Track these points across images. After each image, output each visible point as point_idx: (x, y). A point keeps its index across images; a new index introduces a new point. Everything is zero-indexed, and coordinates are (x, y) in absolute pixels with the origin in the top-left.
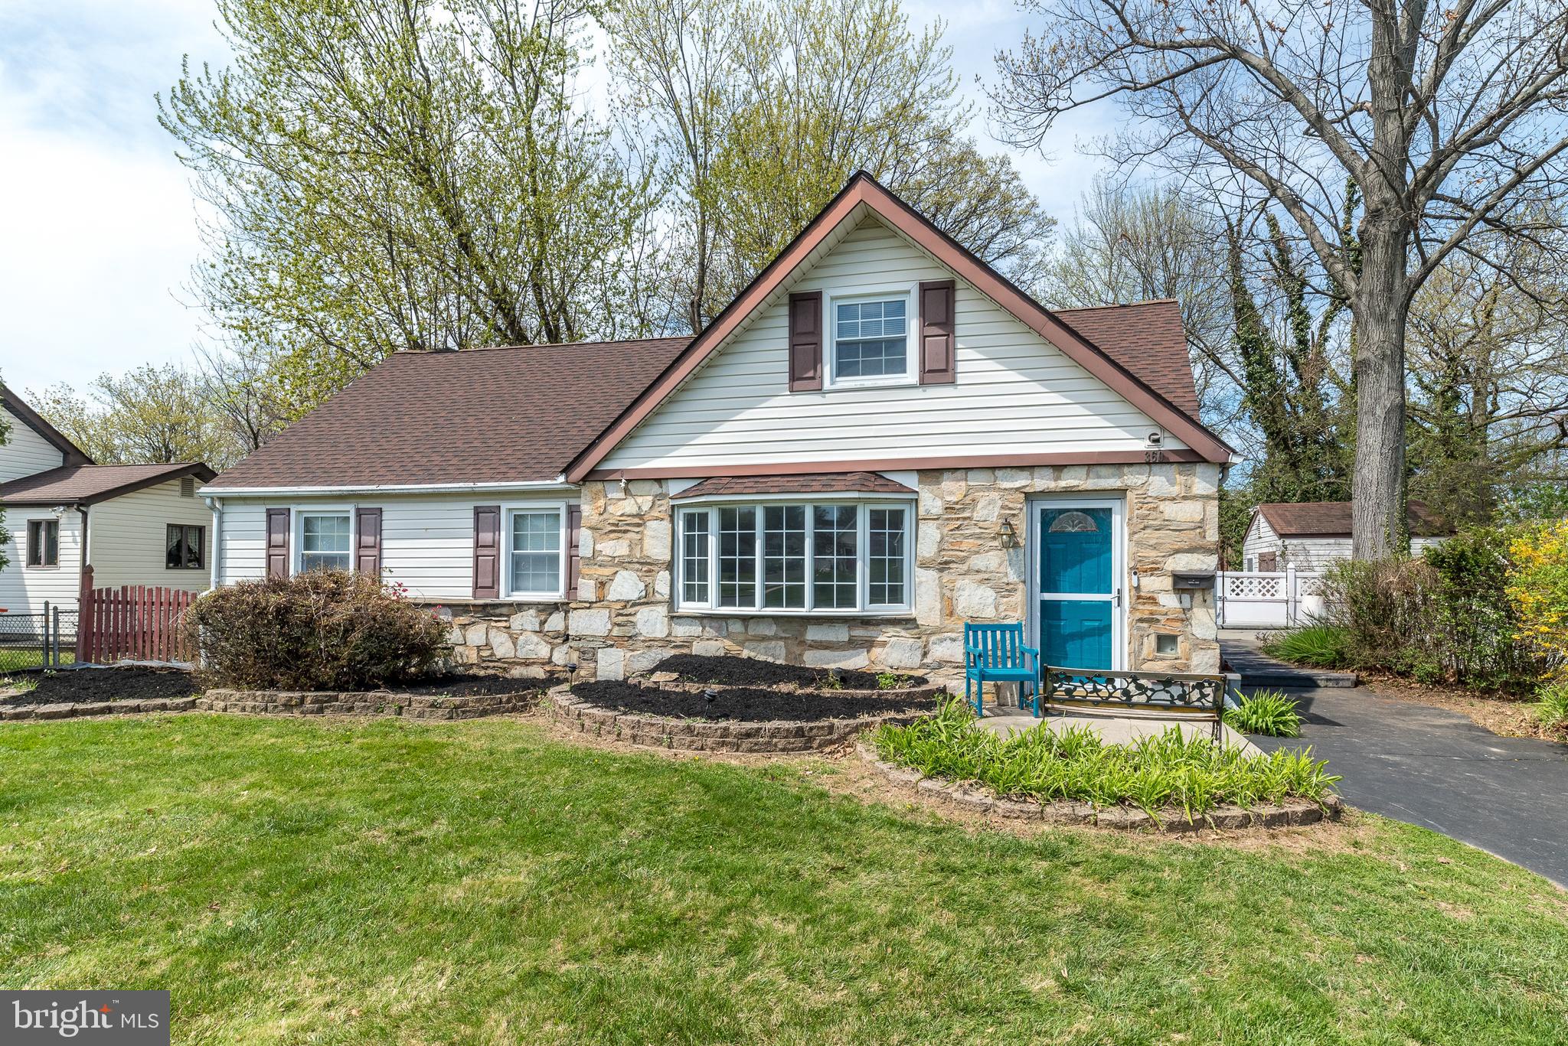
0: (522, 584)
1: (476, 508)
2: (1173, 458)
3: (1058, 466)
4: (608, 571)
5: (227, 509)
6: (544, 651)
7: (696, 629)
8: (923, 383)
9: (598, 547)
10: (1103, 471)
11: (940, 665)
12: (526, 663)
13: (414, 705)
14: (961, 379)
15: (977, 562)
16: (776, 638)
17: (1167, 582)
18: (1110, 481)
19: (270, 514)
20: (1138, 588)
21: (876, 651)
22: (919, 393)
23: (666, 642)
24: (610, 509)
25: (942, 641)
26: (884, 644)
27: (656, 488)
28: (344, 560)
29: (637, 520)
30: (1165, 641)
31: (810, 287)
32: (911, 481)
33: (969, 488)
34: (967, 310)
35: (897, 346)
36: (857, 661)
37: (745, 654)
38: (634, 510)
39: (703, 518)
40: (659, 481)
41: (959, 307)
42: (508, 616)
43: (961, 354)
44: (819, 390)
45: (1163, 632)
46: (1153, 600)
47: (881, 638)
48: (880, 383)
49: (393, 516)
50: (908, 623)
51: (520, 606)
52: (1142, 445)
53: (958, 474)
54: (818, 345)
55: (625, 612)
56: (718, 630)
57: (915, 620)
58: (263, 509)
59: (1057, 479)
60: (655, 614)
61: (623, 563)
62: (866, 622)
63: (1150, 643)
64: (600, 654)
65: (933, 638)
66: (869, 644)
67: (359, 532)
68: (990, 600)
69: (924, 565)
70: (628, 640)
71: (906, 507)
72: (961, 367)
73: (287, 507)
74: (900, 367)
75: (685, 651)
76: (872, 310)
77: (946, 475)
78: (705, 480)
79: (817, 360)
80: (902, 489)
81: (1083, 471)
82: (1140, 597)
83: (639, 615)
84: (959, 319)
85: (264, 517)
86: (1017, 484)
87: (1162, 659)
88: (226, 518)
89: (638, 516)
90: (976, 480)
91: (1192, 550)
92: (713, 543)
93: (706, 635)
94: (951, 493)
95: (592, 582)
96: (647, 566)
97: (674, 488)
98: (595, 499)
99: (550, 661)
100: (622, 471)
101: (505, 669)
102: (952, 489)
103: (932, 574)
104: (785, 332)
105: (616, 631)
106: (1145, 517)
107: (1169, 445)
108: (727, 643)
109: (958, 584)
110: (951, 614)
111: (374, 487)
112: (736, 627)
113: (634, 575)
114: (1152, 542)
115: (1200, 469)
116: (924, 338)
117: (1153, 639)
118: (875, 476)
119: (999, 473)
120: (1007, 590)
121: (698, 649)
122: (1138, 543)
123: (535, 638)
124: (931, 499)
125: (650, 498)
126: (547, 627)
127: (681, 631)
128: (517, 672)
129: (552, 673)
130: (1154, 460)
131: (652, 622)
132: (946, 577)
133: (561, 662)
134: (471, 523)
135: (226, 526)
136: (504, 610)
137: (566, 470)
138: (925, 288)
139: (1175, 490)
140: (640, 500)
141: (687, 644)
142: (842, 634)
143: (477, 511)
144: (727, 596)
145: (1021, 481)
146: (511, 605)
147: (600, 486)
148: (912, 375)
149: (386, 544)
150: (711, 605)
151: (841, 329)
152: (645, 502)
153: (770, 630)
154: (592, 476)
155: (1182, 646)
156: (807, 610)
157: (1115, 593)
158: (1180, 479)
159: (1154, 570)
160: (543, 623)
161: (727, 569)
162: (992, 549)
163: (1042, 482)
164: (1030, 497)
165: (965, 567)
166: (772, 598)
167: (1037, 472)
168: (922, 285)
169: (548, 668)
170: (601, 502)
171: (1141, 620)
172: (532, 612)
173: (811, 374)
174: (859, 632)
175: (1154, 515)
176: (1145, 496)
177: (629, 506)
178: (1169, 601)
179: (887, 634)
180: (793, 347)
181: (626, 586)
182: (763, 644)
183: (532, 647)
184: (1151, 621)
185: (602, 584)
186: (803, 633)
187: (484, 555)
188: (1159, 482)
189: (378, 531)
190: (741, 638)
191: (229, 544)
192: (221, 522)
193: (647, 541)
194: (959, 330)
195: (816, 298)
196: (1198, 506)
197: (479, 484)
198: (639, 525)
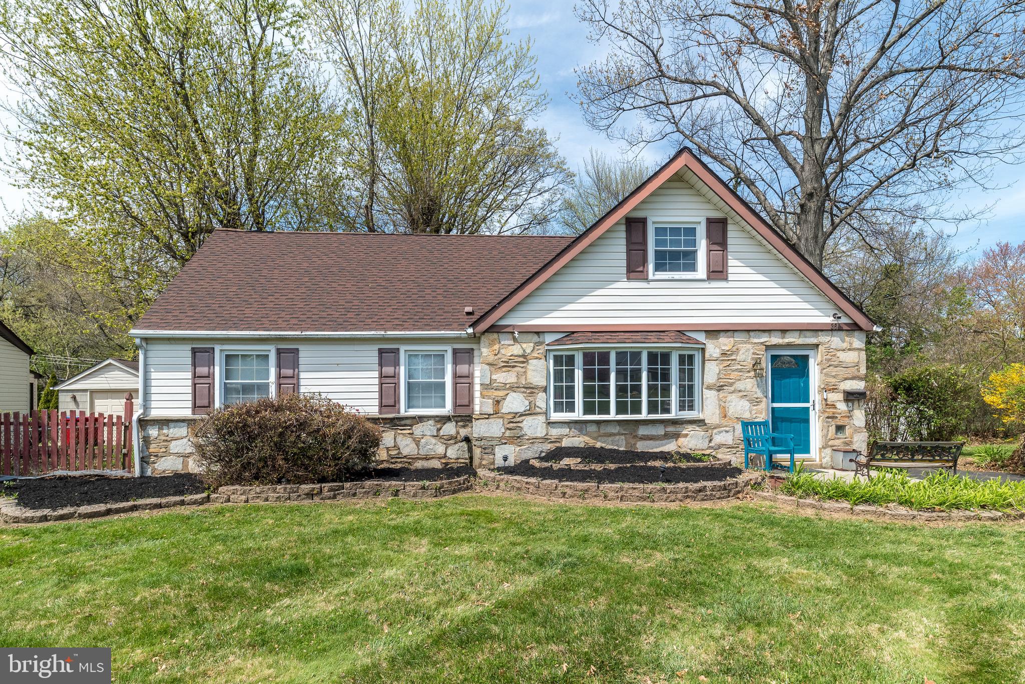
0: (414, 402)
1: (380, 350)
2: (845, 328)
3: (784, 330)
4: (501, 393)
5: (150, 347)
6: (440, 449)
7: (565, 431)
8: (709, 278)
9: (494, 377)
10: (808, 334)
11: (719, 446)
12: (427, 458)
13: (408, 488)
14: (730, 277)
15: (740, 385)
16: (619, 434)
17: (841, 396)
18: (813, 340)
19: (194, 351)
20: (826, 400)
21: (681, 440)
22: (706, 285)
23: (545, 439)
24: (503, 351)
25: (720, 432)
26: (686, 436)
27: (535, 338)
28: (265, 388)
29: (521, 359)
30: (840, 428)
31: (640, 214)
32: (701, 337)
33: (735, 342)
34: (733, 235)
35: (691, 255)
36: (670, 447)
37: (599, 445)
38: (521, 352)
39: (571, 360)
40: (538, 333)
41: (730, 234)
42: (411, 426)
43: (731, 262)
44: (646, 279)
45: (839, 423)
46: (834, 406)
47: (684, 432)
48: (684, 277)
49: (306, 354)
50: (700, 422)
51: (421, 419)
52: (829, 320)
53: (729, 334)
54: (645, 251)
55: (515, 420)
56: (580, 430)
57: (703, 421)
58: (189, 347)
59: (783, 338)
60: (536, 421)
61: (513, 388)
62: (674, 422)
63: (833, 429)
64: (497, 449)
65: (715, 431)
66: (677, 436)
67: (279, 366)
68: (747, 408)
69: (709, 388)
70: (517, 439)
71: (696, 353)
72: (730, 270)
73: (211, 346)
74: (692, 267)
75: (558, 445)
76: (675, 231)
77: (722, 334)
78: (570, 334)
79: (645, 261)
80: (698, 342)
81: (797, 333)
82: (827, 405)
83: (525, 422)
84: (730, 241)
85: (189, 354)
86: (762, 340)
87: (838, 439)
88: (150, 354)
89: (524, 356)
90: (739, 337)
91: (853, 378)
92: (579, 374)
93: (572, 434)
94: (725, 345)
95: (491, 401)
96: (531, 390)
97: (549, 338)
98: (491, 345)
99: (445, 456)
100: (514, 326)
101: (409, 463)
102: (725, 342)
103: (714, 393)
104: (624, 242)
105: (508, 433)
106: (829, 360)
107: (844, 320)
108: (587, 439)
109: (728, 399)
110: (725, 416)
111: (298, 333)
112: (593, 428)
113: (521, 395)
114: (834, 374)
115: (856, 333)
116: (709, 251)
117: (834, 427)
118: (681, 333)
119: (752, 334)
120: (756, 402)
121: (565, 443)
122: (826, 375)
123: (433, 441)
124: (713, 348)
125: (532, 345)
126: (442, 433)
127: (555, 432)
128: (419, 465)
129: (446, 464)
130: (835, 329)
131: (534, 427)
132: (722, 394)
133: (454, 456)
134: (376, 360)
135: (151, 361)
136: (408, 422)
137: (473, 325)
138: (710, 221)
139: (845, 345)
140: (524, 346)
141: (559, 439)
142: (660, 431)
143: (381, 351)
144: (589, 408)
145: (764, 338)
146: (414, 418)
147: (495, 336)
148: (701, 271)
149: (302, 375)
150: (578, 414)
151: (658, 243)
152: (528, 347)
153: (615, 429)
154: (494, 329)
155: (848, 431)
156: (644, 415)
157: (811, 403)
158: (847, 339)
159: (834, 390)
160: (439, 430)
161: (588, 392)
162: (748, 377)
163: (775, 340)
164: (768, 348)
165: (732, 389)
166: (621, 409)
167: (773, 333)
168: (708, 219)
169: (444, 461)
170: (496, 347)
171: (828, 417)
172: (431, 422)
173: (641, 269)
174: (671, 429)
175: (834, 359)
176: (829, 348)
177: (516, 350)
178: (842, 407)
179: (688, 430)
180: (629, 251)
181: (515, 403)
182: (610, 439)
183: (431, 447)
184: (833, 418)
185: (498, 402)
186: (635, 431)
187: (388, 384)
188: (835, 341)
189: (295, 365)
190: (595, 435)
191: (154, 375)
192: (146, 358)
193: (530, 374)
194: (730, 248)
195: (643, 221)
196: (856, 353)
197: (389, 333)
198: (523, 362)
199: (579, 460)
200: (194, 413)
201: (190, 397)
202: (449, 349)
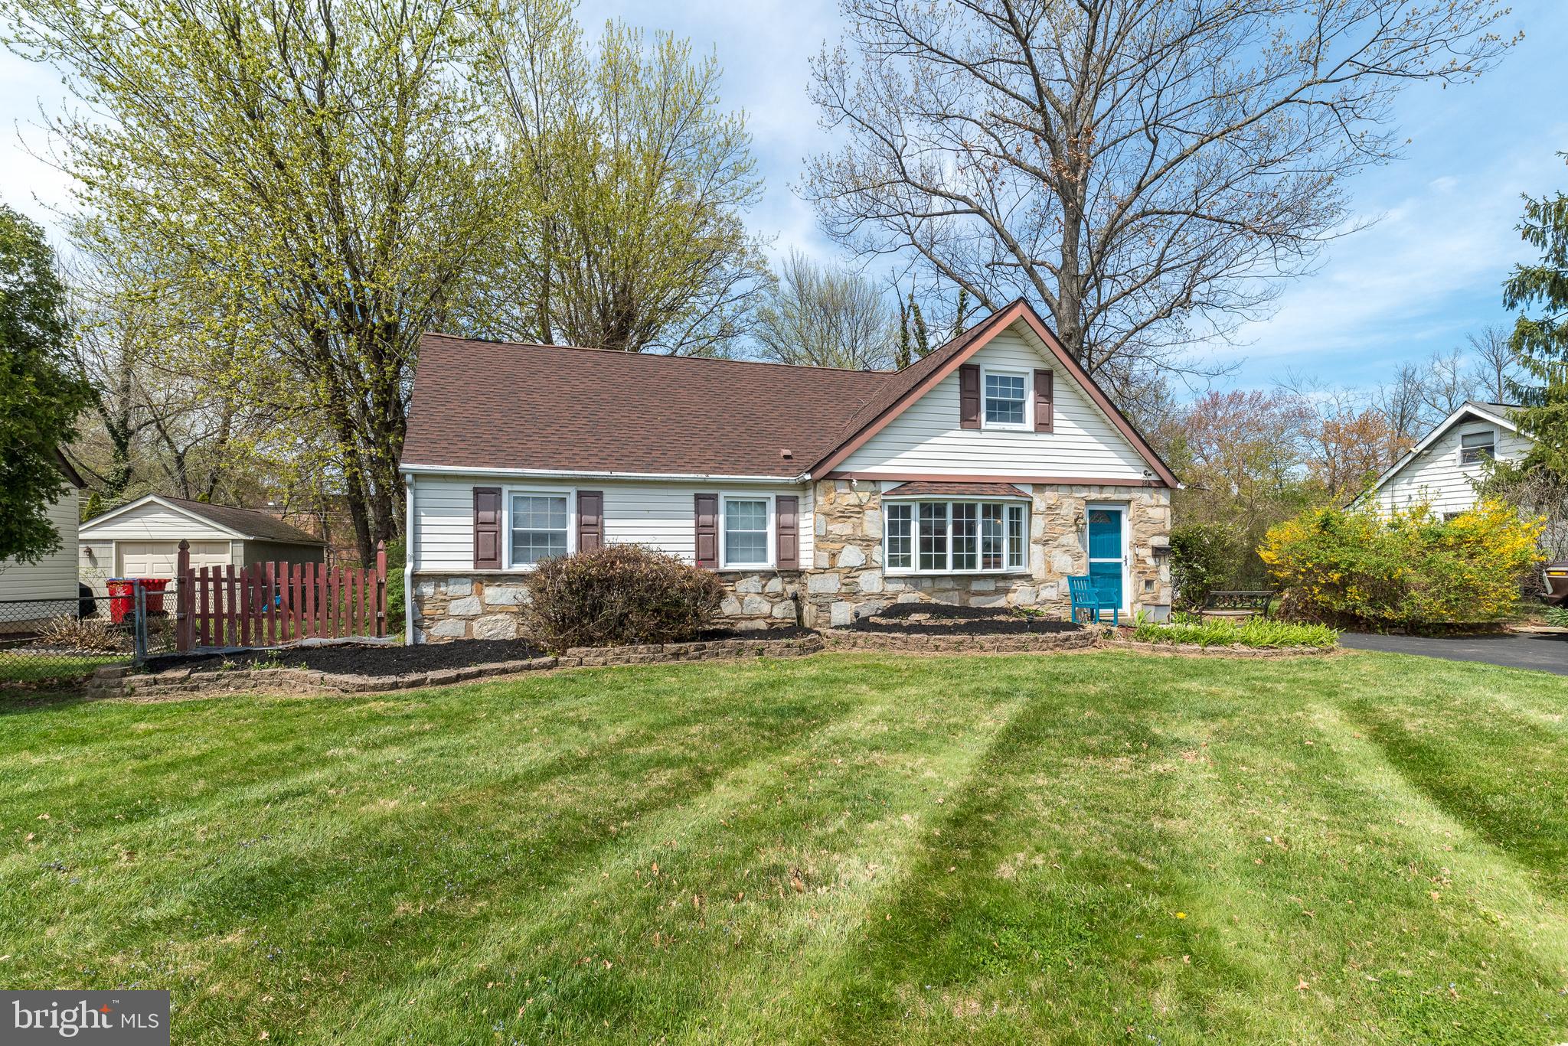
0: (732, 556)
1: (695, 496)
2: (1154, 485)
3: (1101, 485)
4: (837, 546)
5: (419, 485)
6: (766, 608)
7: (901, 586)
8: (1037, 431)
9: (830, 528)
10: (1122, 489)
11: (1045, 602)
12: (751, 619)
14: (1056, 430)
15: (1063, 540)
16: (953, 589)
17: (1149, 552)
18: (1125, 496)
19: (477, 492)
20: (1134, 555)
21: (1010, 595)
22: (1033, 437)
23: (881, 595)
24: (839, 500)
25: (1046, 587)
26: (1015, 591)
27: (872, 487)
28: (561, 538)
29: (857, 509)
30: (1149, 583)
31: (974, 362)
32: (1028, 490)
33: (1060, 496)
34: (1059, 389)
35: (1019, 406)
36: (1001, 602)
37: (933, 601)
38: (857, 502)
39: (906, 511)
40: (874, 482)
41: (1055, 387)
42: (734, 582)
43: (1056, 416)
44: (979, 429)
45: (1148, 579)
46: (1144, 562)
47: (1014, 587)
48: (1014, 429)
49: (612, 499)
50: (1027, 577)
51: (745, 574)
52: (1140, 477)
53: (1054, 487)
54: (978, 400)
55: (851, 575)
56: (916, 586)
57: (1030, 576)
58: (470, 487)
59: (1101, 493)
60: (873, 576)
61: (849, 540)
62: (1005, 577)
63: (1143, 584)
64: (833, 606)
65: (1042, 586)
66: (1006, 591)
67: (580, 512)
68: (1070, 563)
69: (1036, 542)
70: (852, 595)
71: (1022, 506)
72: (1056, 423)
73: (498, 486)
74: (1019, 418)
75: (894, 601)
76: (1005, 381)
77: (1047, 488)
78: (906, 484)
79: (978, 410)
80: (1027, 496)
81: (1113, 489)
82: (1141, 561)
83: (861, 578)
84: (1055, 394)
85: (471, 495)
86: (1083, 495)
87: (1148, 593)
88: (420, 494)
89: (860, 506)
90: (1063, 492)
91: (1159, 534)
92: (915, 527)
93: (907, 590)
94: (1050, 499)
95: (827, 554)
96: (867, 542)
97: (885, 488)
98: (827, 493)
99: (770, 616)
100: (851, 474)
101: (732, 624)
102: (1050, 496)
103: (1040, 547)
104: (957, 389)
105: (844, 590)
106: (1139, 516)
107: (1154, 477)
108: (922, 595)
109: (1053, 554)
110: (1050, 571)
111: (607, 473)
112: (927, 583)
113: (858, 548)
114: (1143, 530)
115: (1163, 490)
116: (1037, 403)
117: (1144, 582)
118: (1011, 485)
119: (1074, 488)
120: (1077, 557)
121: (901, 599)
122: (1138, 530)
123: (758, 598)
124: (1040, 502)
125: (868, 494)
126: (767, 589)
127: (891, 588)
128: (743, 625)
129: (772, 624)
130: (1146, 486)
131: (869, 582)
132: (1047, 549)
133: (780, 616)
134: (692, 507)
135: (421, 502)
136: (731, 577)
137: (811, 471)
138: (1037, 373)
139: (1153, 502)
140: (861, 495)
141: (894, 596)
142: (990, 586)
143: (697, 497)
144: (925, 563)
145: (1085, 493)
146: (737, 573)
147: (832, 483)
148: (1029, 423)
149: (607, 523)
150: (915, 568)
151: (989, 392)
152: (864, 496)
153: (950, 585)
154: (832, 476)
155: (1156, 585)
156: (979, 569)
157: (1123, 558)
158: (1155, 495)
159: (1144, 545)
160: (764, 586)
161: (925, 545)
162: (1070, 532)
163: (1094, 495)
164: (1088, 502)
165: (1056, 543)
166: (958, 563)
167: (1092, 489)
168: (1035, 371)
169: (768, 621)
170: (832, 495)
171: (1138, 573)
172: (756, 578)
173: (974, 418)
174: (1001, 584)
175: (1144, 515)
176: (1139, 504)
177: (852, 499)
178: (1151, 562)
179: (1017, 585)
180: (962, 399)
181: (851, 556)
182: (945, 594)
183: (756, 605)
184: (1143, 573)
185: (834, 555)
186: (968, 586)
187: (705, 533)
188: (1145, 497)
189: (599, 511)
190: (930, 591)
191: (424, 520)
192: (415, 498)
193: (866, 525)
194: (1055, 401)
195: (976, 369)
196: (1161, 510)
197: (711, 476)
198: (859, 513)
199: (928, 615)
200: (476, 567)
201: (471, 547)
202: (773, 496)
